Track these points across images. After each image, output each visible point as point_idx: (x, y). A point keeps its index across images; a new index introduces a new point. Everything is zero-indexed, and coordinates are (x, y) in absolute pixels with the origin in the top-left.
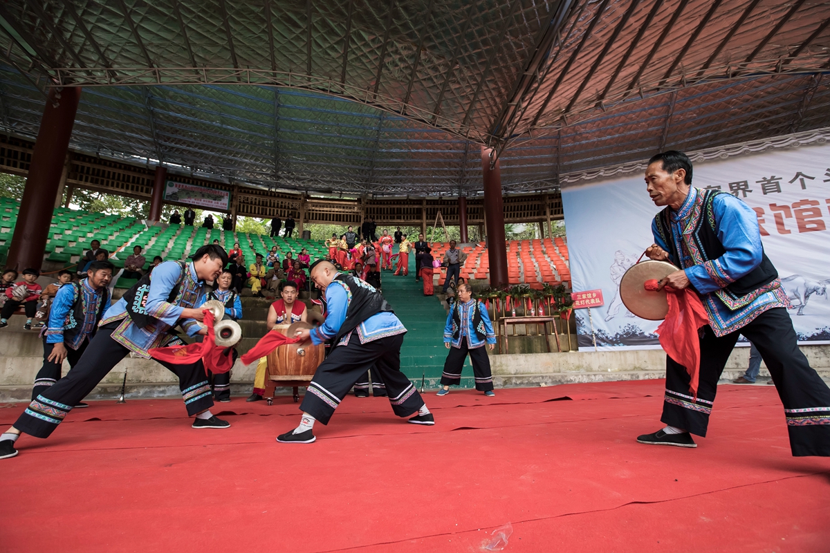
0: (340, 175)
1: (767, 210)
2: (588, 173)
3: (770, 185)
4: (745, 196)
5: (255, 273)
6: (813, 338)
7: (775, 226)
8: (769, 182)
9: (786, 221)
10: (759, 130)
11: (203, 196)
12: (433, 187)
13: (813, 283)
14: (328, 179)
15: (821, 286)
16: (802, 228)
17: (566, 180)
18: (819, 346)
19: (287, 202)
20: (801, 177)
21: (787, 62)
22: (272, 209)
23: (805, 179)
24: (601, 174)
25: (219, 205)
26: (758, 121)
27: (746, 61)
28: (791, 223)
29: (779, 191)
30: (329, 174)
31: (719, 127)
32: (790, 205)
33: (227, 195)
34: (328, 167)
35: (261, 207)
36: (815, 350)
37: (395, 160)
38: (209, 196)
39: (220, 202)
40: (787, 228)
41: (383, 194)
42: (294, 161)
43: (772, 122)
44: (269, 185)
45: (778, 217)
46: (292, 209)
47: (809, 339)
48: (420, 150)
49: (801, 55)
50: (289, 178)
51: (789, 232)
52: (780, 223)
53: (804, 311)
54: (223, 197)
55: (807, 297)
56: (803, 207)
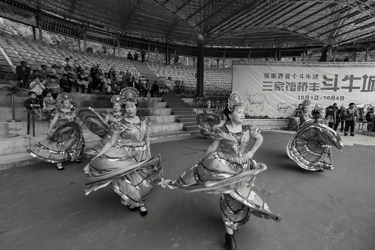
0: (111, 20)
1: (285, 83)
2: (242, 61)
3: (288, 76)
4: (281, 78)
6: (286, 119)
7: (286, 88)
8: (288, 75)
11: (16, 13)
12: (155, 35)
14: (103, 20)
15: (291, 106)
16: (291, 90)
17: (235, 62)
19: (71, 26)
23: (295, 76)
24: (246, 62)
28: (289, 88)
29: (289, 78)
32: (290, 83)
33: (33, 16)
34: (105, 14)
37: (141, 19)
38: (20, 14)
39: (29, 20)
41: (130, 34)
42: (85, 6)
44: (64, 15)
46: (72, 29)
48: (155, 17)
50: (79, 14)
53: (286, 112)
55: (287, 108)
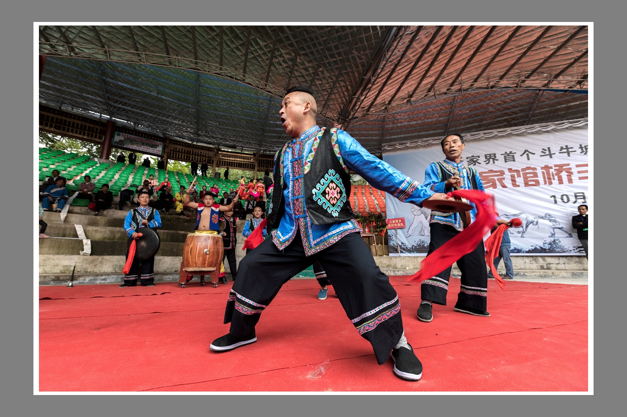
0: (242, 137)
1: (507, 172)
2: (400, 144)
3: (509, 157)
4: (494, 163)
5: (179, 198)
6: (529, 252)
7: (511, 182)
8: (508, 155)
9: (517, 179)
10: (505, 123)
11: (143, 144)
13: (531, 218)
14: (234, 139)
15: (536, 220)
16: (527, 184)
17: (386, 148)
18: (532, 256)
19: (204, 152)
20: (527, 153)
21: (523, 81)
22: (194, 156)
23: (530, 154)
24: (408, 145)
25: (155, 151)
26: (505, 118)
27: (499, 79)
28: (520, 180)
29: (514, 161)
30: (234, 136)
31: (482, 120)
32: (520, 170)
33: (161, 145)
34: (234, 131)
35: (186, 155)
36: (530, 259)
37: (278, 129)
38: (147, 145)
39: (155, 149)
40: (517, 184)
41: (270, 151)
42: (210, 125)
43: (513, 119)
44: (192, 140)
45: (512, 176)
46: (208, 157)
47: (527, 252)
49: (532, 78)
50: (207, 136)
51: (519, 186)
52: (514, 181)
53: (525, 235)
54: (158, 146)
55: (527, 226)
56: (527, 171)
